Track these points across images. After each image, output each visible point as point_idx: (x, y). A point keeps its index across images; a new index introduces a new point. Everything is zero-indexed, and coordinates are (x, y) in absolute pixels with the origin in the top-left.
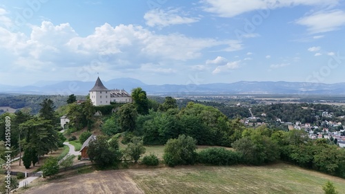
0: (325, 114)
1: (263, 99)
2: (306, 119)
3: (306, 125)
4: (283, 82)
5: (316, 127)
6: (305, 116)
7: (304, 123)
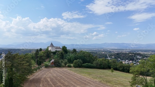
0: (138, 57)
1: (114, 51)
2: (130, 59)
3: (130, 62)
4: (124, 43)
5: (134, 62)
6: (130, 58)
7: (129, 61)
